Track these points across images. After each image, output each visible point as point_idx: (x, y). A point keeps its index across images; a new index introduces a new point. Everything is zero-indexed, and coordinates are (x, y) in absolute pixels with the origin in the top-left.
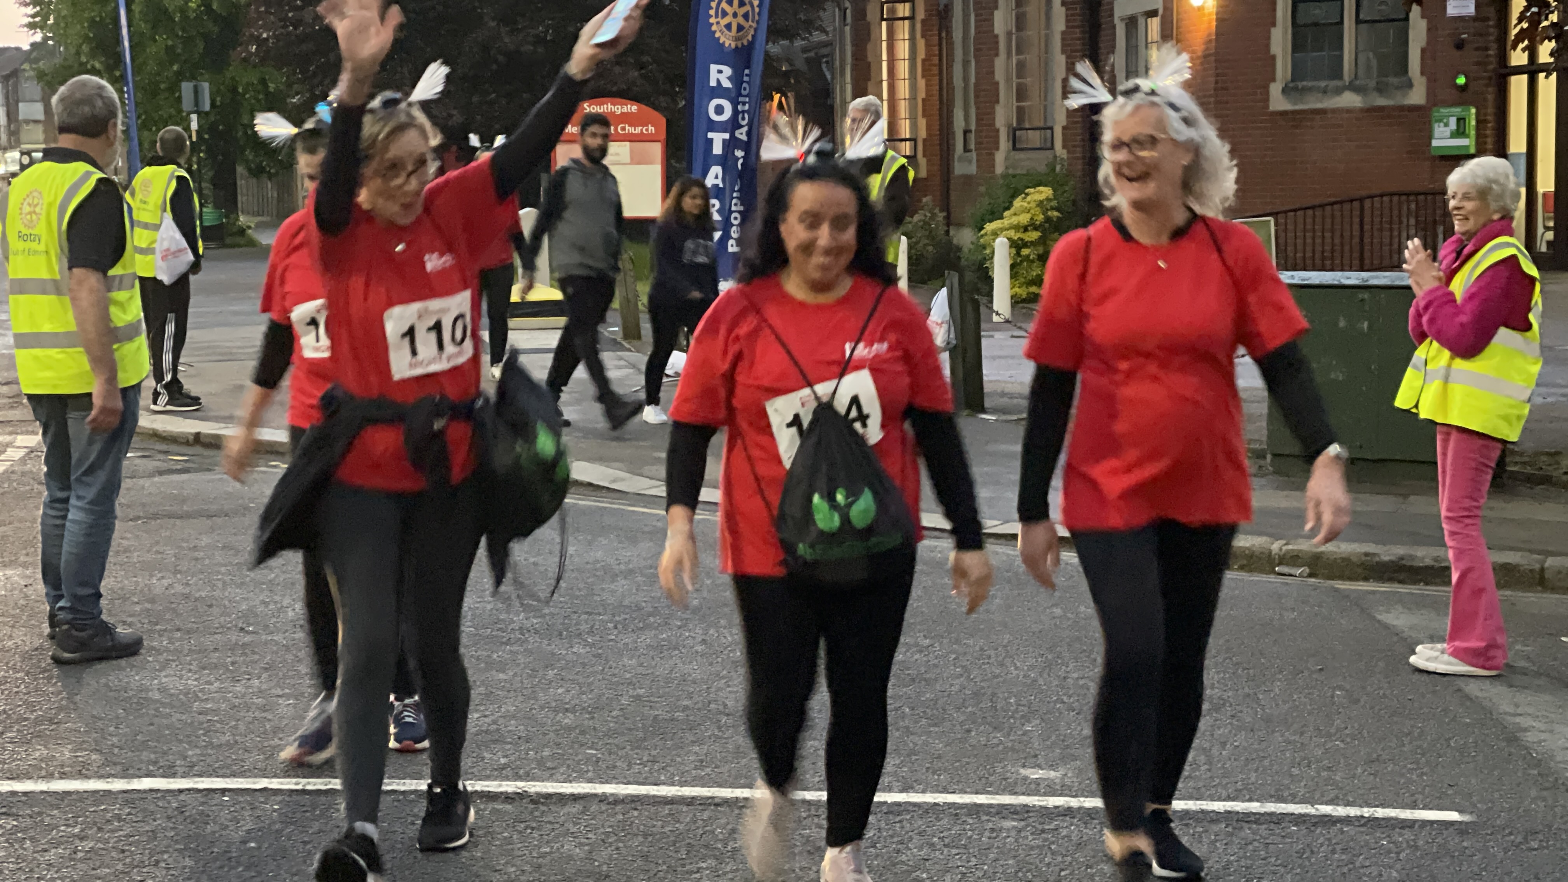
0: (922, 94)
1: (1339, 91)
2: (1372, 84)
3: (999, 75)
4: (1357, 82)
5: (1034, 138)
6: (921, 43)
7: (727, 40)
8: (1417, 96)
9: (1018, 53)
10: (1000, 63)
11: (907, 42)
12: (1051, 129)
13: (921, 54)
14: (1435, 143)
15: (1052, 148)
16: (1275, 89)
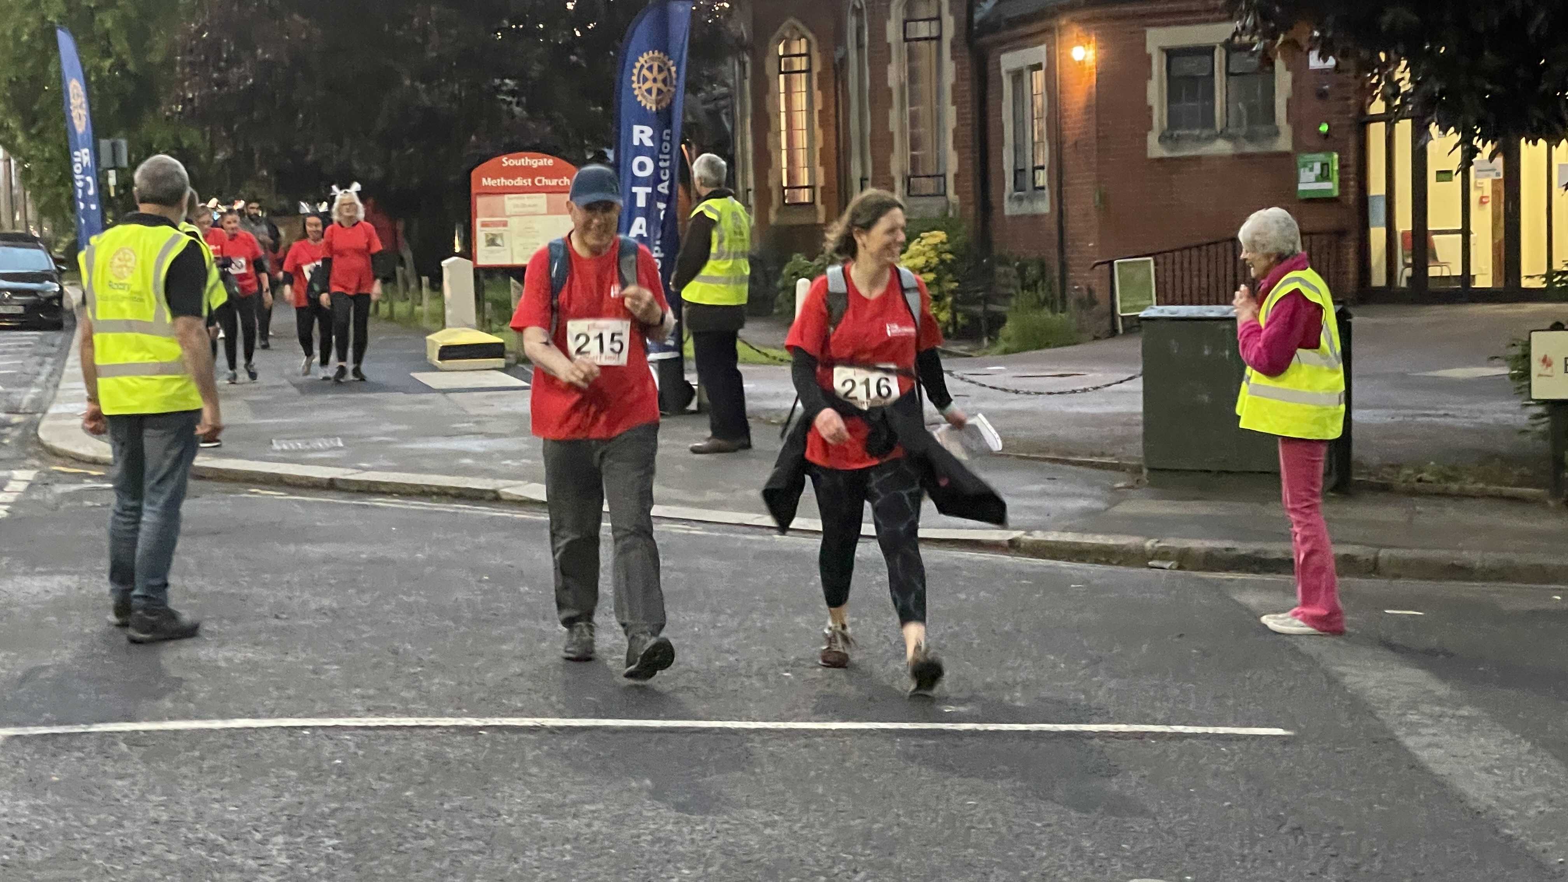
0: (819, 144)
1: (1211, 139)
2: (1243, 131)
3: (894, 125)
4: (1230, 131)
5: (929, 186)
6: (818, 95)
7: (650, 104)
8: (1284, 143)
9: (911, 105)
10: (894, 115)
11: (804, 94)
12: (944, 176)
13: (818, 106)
14: (1301, 187)
15: (945, 194)
16: (1153, 139)
